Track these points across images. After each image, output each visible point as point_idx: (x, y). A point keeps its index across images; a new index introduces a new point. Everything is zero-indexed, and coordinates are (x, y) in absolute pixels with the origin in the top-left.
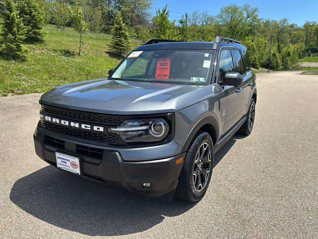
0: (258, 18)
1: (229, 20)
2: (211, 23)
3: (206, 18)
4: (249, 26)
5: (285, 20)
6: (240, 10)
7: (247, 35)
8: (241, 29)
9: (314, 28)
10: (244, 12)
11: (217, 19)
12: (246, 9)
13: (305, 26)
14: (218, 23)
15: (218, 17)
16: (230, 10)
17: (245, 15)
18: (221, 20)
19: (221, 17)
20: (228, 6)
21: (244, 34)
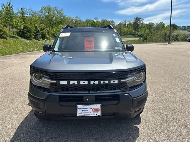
0: (63, 15)
1: (47, 14)
2: (35, 15)
3: (31, 12)
4: (59, 19)
5: (77, 17)
6: (52, 9)
7: (59, 24)
8: (55, 21)
9: (91, 22)
10: (56, 11)
11: (39, 13)
12: (56, 10)
13: (86, 21)
14: (40, 16)
15: (39, 12)
16: (47, 9)
17: (56, 13)
18: (42, 14)
19: (42, 12)
20: (45, 6)
21: (57, 23)
